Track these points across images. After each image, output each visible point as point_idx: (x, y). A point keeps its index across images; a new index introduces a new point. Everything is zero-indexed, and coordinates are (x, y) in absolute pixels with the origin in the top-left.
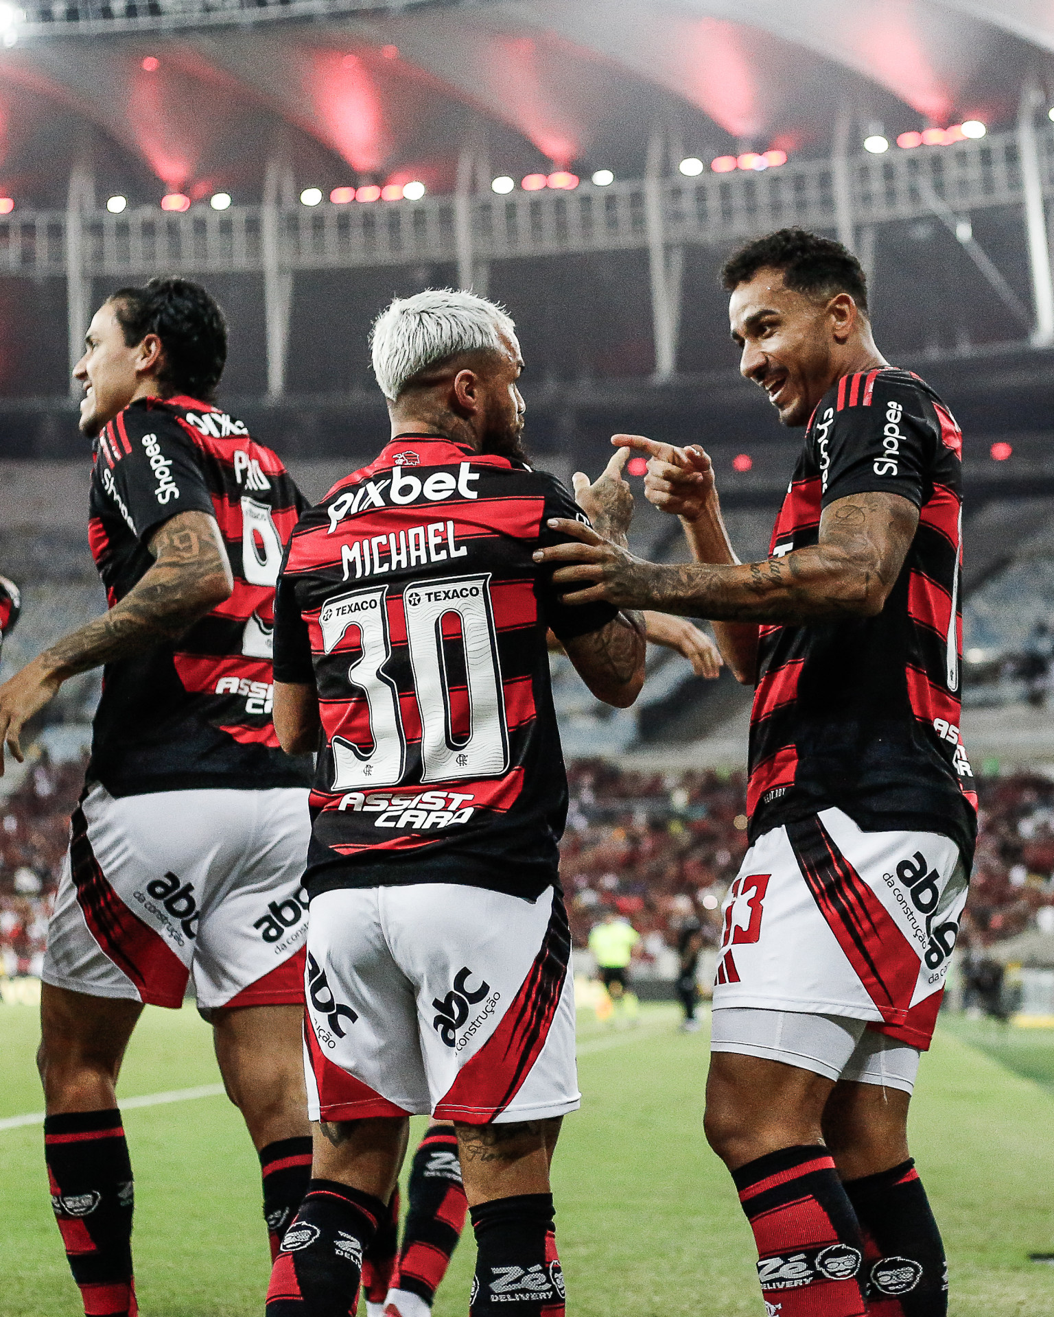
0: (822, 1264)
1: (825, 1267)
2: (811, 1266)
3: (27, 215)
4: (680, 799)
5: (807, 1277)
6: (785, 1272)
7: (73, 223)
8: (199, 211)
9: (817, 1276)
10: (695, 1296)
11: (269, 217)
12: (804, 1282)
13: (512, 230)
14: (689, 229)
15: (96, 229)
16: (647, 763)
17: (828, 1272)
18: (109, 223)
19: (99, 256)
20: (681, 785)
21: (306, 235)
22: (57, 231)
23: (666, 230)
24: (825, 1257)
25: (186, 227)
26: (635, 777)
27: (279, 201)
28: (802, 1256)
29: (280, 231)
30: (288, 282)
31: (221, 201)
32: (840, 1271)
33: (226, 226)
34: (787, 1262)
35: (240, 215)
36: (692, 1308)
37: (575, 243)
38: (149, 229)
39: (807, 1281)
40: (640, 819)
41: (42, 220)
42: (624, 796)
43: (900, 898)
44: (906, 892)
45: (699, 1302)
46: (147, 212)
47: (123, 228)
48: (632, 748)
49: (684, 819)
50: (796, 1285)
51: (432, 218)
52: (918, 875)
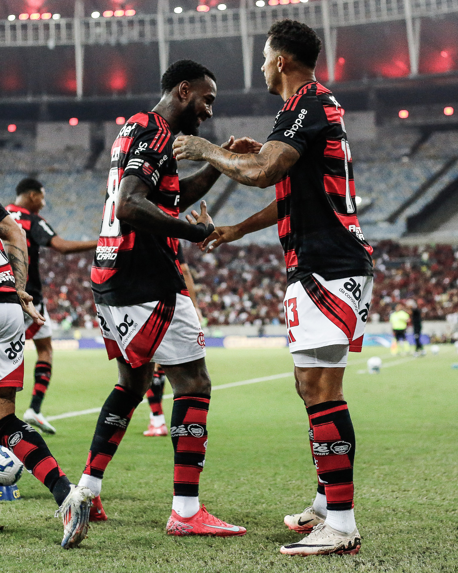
0: (333, 448)
1: (334, 449)
2: (329, 448)
3: (141, 16)
4: (425, 257)
5: (327, 452)
6: (319, 449)
7: (160, 19)
8: (214, 12)
9: (331, 452)
10: (443, 470)
11: (243, 13)
12: (326, 454)
13: (346, 14)
14: (422, 11)
15: (170, 21)
16: (411, 241)
17: (335, 451)
18: (175, 18)
19: (172, 33)
20: (426, 251)
21: (259, 20)
22: (154, 23)
23: (413, 11)
24: (334, 446)
25: (208, 18)
26: (406, 248)
27: (247, 6)
28: (326, 444)
29: (247, 18)
30: (251, 40)
31: (222, 7)
32: (340, 451)
33: (225, 18)
34: (320, 446)
35: (230, 13)
36: (442, 475)
37: (374, 19)
38: (192, 20)
39: (327, 454)
40: (408, 265)
41: (147, 18)
42: (401, 256)
43: (348, 296)
44: (350, 294)
45: (445, 473)
46: (191, 13)
47: (181, 20)
48: (404, 235)
49: (428, 265)
50: (323, 455)
51: (312, 10)
52: (353, 287)
